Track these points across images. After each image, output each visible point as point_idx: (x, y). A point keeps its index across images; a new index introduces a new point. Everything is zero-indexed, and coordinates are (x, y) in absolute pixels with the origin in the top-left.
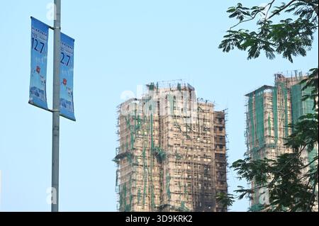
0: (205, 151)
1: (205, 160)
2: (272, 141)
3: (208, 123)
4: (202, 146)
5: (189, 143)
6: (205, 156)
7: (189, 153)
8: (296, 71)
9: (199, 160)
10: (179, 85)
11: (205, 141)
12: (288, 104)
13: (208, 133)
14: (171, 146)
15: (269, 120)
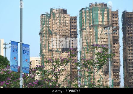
0: (66, 31)
1: (66, 34)
2: (85, 27)
3: (68, 21)
4: (65, 29)
5: (61, 28)
6: (66, 33)
7: (60, 32)
8: (95, 2)
9: (64, 34)
10: (59, 8)
11: (66, 27)
12: (91, 14)
13: (68, 25)
14: (54, 30)
15: (83, 20)
